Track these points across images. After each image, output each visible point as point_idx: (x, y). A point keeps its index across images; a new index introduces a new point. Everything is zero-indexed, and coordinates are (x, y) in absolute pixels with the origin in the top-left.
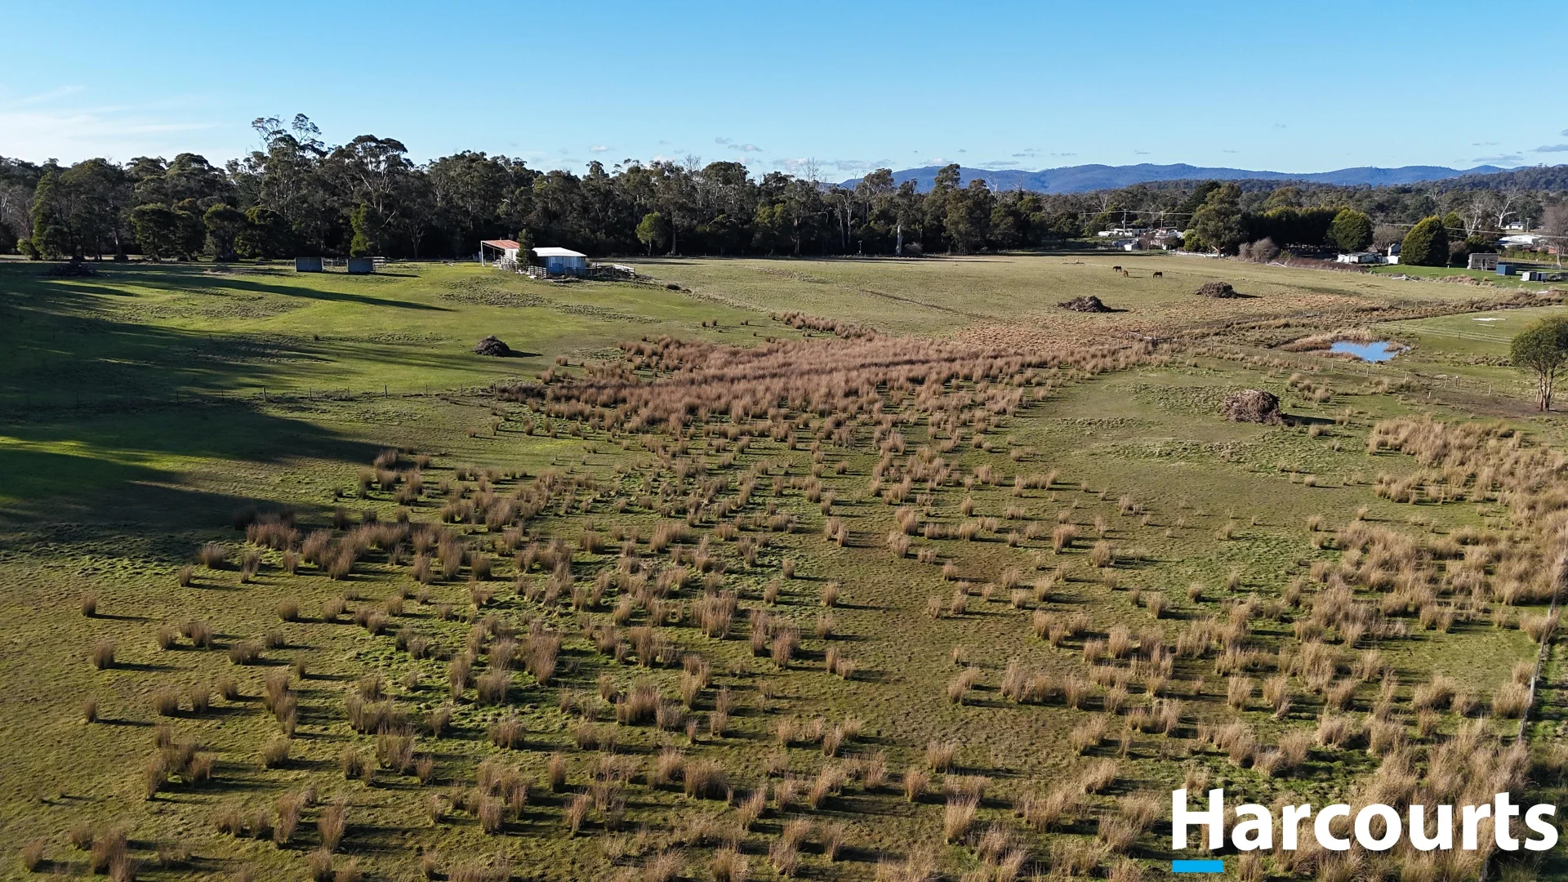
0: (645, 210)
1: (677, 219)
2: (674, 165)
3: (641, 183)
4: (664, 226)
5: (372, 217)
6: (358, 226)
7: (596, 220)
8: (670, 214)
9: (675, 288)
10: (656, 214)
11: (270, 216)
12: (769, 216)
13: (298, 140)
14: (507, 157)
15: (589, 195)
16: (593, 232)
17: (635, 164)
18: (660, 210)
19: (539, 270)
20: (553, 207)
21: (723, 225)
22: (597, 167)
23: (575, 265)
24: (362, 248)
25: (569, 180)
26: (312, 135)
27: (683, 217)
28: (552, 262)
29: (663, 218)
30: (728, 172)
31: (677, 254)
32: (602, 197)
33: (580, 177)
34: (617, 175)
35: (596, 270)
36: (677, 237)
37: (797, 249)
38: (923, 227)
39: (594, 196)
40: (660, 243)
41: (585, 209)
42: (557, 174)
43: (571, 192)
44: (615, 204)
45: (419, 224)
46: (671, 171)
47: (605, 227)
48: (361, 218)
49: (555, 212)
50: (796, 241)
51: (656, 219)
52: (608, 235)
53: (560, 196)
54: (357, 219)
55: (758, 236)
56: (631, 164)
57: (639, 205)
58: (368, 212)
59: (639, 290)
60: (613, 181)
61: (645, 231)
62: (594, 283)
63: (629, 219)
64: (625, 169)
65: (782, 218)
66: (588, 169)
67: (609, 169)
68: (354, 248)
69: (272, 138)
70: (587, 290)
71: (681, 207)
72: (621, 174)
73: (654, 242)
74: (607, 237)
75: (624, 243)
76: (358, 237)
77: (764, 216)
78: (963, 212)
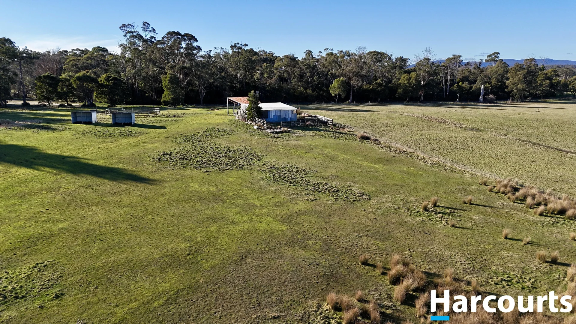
0: (334, 77)
1: (354, 82)
2: (350, 52)
3: (333, 61)
4: (347, 85)
5: (174, 80)
6: (166, 86)
7: (307, 82)
8: (349, 79)
9: (367, 138)
10: (342, 78)
11: (111, 80)
12: (407, 80)
13: (144, 37)
14: (266, 51)
15: (304, 68)
16: (305, 89)
17: (330, 51)
18: (344, 76)
19: (262, 122)
20: (285, 75)
21: (380, 85)
22: (309, 53)
23: (289, 116)
24: (167, 99)
25: (293, 60)
26: (152, 34)
27: (358, 81)
28: (273, 114)
29: (345, 81)
30: (378, 56)
31: (353, 101)
32: (311, 69)
33: (300, 59)
34: (320, 57)
35: (304, 120)
36: (353, 92)
37: (422, 98)
38: (491, 86)
39: (306, 68)
40: (343, 95)
41: (302, 76)
42: (287, 56)
43: (295, 67)
44: (318, 73)
45: (204, 85)
46: (349, 55)
47: (312, 86)
48: (167, 81)
49: (285, 78)
50: (421, 93)
51: (342, 82)
52: (313, 91)
53: (288, 69)
54: (165, 80)
55: (400, 91)
56: (329, 51)
57: (332, 74)
58: (171, 78)
59: (338, 141)
60: (318, 60)
61: (335, 88)
62: (301, 132)
63: (325, 82)
64: (324, 54)
65: (415, 80)
66: (305, 54)
67: (316, 54)
68: (163, 99)
69: (128, 36)
70: (295, 142)
71: (357, 74)
72: (323, 57)
73: (339, 95)
74: (313, 92)
75: (322, 95)
76: (166, 93)
77: (405, 79)
78: (521, 77)
